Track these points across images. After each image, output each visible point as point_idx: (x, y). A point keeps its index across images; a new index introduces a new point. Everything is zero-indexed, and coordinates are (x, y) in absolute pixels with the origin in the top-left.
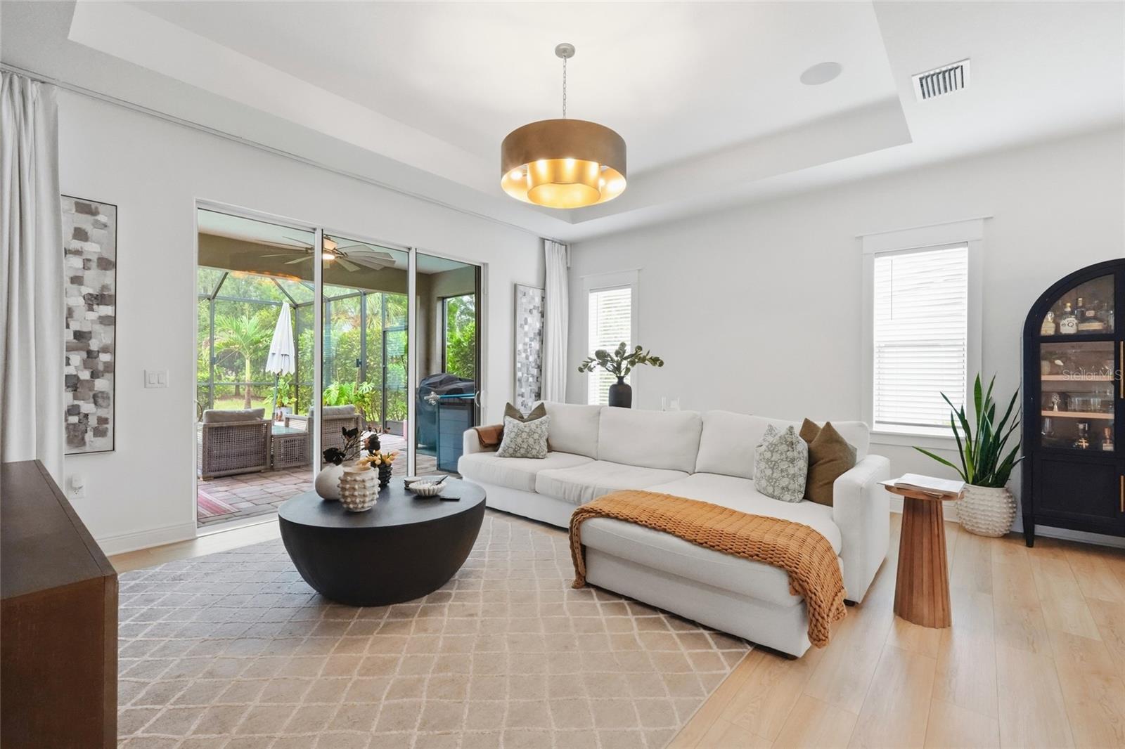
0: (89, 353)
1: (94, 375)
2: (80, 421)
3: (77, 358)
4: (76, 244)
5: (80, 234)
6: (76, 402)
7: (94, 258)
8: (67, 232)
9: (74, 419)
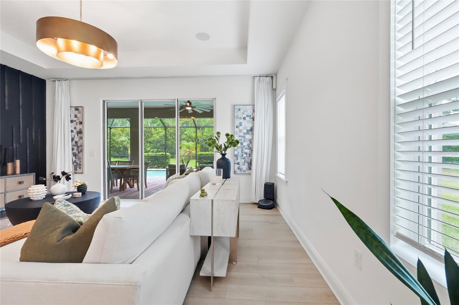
0: (78, 147)
1: (79, 153)
2: (76, 164)
3: (76, 148)
4: (75, 119)
5: (76, 116)
6: (76, 160)
7: (78, 121)
8: (73, 116)
9: (75, 164)
